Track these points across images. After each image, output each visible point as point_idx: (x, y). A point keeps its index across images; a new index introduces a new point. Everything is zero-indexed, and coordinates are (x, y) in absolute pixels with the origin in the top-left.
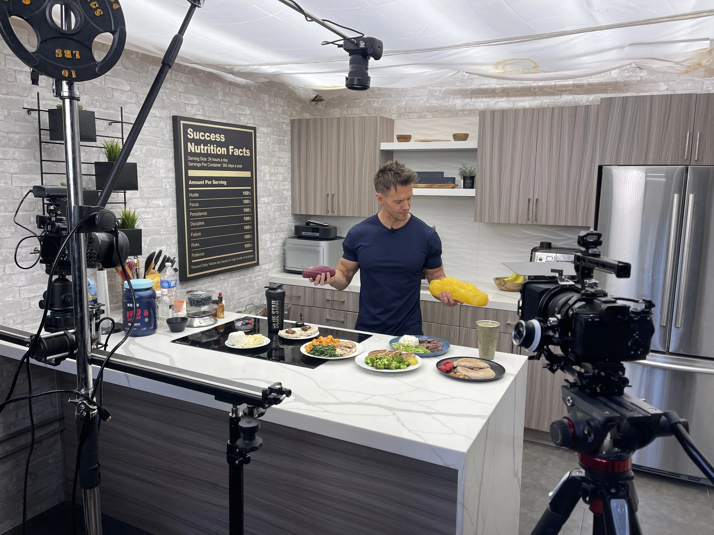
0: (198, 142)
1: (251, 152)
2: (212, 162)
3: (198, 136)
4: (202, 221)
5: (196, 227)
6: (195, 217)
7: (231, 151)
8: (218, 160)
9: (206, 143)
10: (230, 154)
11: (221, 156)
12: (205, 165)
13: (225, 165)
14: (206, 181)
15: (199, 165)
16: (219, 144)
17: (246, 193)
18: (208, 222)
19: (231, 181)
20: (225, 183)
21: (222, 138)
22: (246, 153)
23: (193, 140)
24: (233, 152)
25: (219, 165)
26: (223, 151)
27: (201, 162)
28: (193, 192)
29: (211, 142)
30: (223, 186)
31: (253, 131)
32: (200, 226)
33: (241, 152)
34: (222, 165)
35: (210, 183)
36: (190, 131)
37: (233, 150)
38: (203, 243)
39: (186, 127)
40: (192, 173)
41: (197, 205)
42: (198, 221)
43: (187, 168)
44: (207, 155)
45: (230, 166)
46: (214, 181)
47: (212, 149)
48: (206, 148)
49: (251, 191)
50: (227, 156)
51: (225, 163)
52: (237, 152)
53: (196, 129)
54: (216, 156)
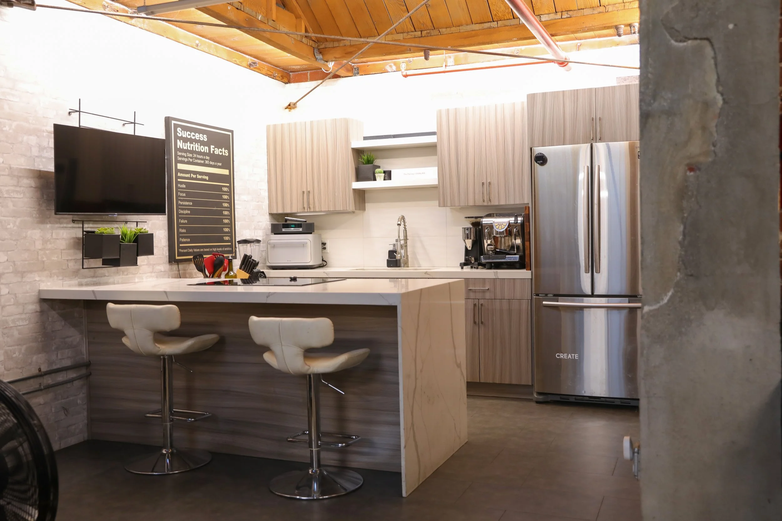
0: (185, 140)
1: (229, 152)
2: (196, 158)
3: (185, 134)
4: (188, 209)
5: (183, 214)
6: (182, 205)
7: (212, 150)
8: (201, 157)
9: (192, 141)
10: (212, 152)
11: (204, 154)
12: (191, 160)
13: (207, 162)
14: (192, 175)
15: (186, 160)
16: (203, 143)
17: (225, 189)
18: (193, 212)
19: (212, 177)
20: (207, 178)
21: (205, 138)
22: (225, 153)
23: (181, 138)
24: (213, 151)
25: (202, 162)
26: (205, 149)
27: (187, 157)
28: (182, 183)
29: (196, 141)
30: (205, 180)
31: (230, 134)
32: (187, 214)
33: (221, 152)
34: (205, 162)
35: (194, 176)
36: (179, 129)
37: (213, 150)
38: (189, 230)
39: (176, 126)
40: (181, 166)
41: (184, 195)
42: (185, 209)
43: (177, 162)
44: (192, 152)
45: (211, 163)
46: (198, 175)
47: (196, 147)
48: (192, 145)
49: (229, 187)
50: (209, 154)
51: (207, 160)
52: (217, 151)
53: (185, 129)
54: (200, 153)
